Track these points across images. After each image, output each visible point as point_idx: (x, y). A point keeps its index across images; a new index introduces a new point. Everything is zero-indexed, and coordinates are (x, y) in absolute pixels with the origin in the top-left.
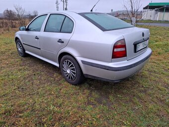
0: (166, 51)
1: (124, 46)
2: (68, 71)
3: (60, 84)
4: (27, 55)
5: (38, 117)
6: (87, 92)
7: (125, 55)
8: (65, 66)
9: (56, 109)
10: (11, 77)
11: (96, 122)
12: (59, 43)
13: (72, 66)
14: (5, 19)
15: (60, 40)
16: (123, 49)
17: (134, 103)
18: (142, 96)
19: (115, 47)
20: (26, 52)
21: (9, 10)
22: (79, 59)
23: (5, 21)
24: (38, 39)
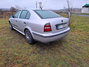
0: (85, 30)
1: (50, 26)
2: (28, 38)
3: (24, 43)
4: (13, 29)
5: (8, 57)
6: (35, 48)
7: (51, 31)
8: (26, 35)
9: (17, 54)
10: (2, 39)
11: (33, 61)
12: (24, 24)
13: (29, 35)
14: (10, 11)
15: (24, 22)
16: (49, 28)
17: (55, 54)
18: (61, 51)
19: (45, 26)
20: (13, 28)
21: (13, 7)
22: (31, 32)
23: (10, 12)
24: (17, 21)
